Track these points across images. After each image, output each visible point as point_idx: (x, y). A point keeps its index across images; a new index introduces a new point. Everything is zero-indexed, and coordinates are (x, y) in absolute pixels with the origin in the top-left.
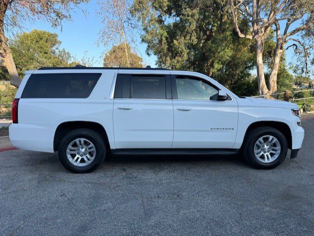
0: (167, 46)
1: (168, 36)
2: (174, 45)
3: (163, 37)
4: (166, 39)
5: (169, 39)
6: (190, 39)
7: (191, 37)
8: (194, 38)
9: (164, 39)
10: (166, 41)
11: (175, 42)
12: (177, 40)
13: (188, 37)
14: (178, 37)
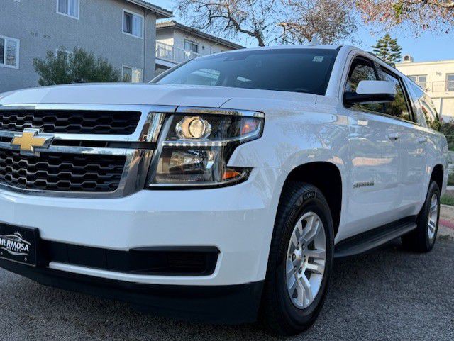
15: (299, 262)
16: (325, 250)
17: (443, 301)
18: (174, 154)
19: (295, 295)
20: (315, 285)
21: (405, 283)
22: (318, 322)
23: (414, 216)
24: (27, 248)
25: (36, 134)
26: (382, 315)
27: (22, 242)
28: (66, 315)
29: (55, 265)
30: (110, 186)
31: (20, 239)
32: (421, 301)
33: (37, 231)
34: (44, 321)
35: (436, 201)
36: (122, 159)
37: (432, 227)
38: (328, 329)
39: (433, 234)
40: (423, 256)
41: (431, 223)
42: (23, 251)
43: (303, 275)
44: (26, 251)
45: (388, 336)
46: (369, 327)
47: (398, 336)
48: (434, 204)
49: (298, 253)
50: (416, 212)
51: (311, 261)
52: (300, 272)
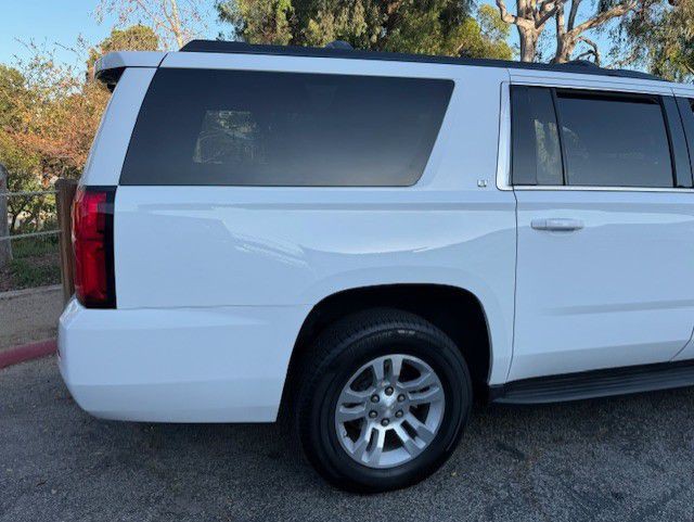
0: (291, 36)
1: (292, 9)
2: (310, 32)
3: (279, 12)
4: (288, 18)
5: (294, 16)
6: (349, 21)
7: (351, 16)
8: (359, 18)
9: (282, 16)
10: (286, 23)
11: (313, 25)
12: (318, 21)
13: (344, 17)
14: (320, 14)
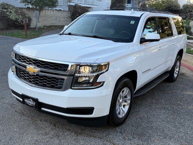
15: (121, 103)
16: (130, 98)
17: (172, 108)
18: (79, 78)
19: (119, 113)
20: (126, 109)
21: (161, 99)
22: (127, 120)
23: (169, 71)
24: (34, 104)
25: (34, 68)
26: (149, 116)
27: (32, 102)
28: (46, 118)
29: (43, 109)
30: (60, 87)
31: (32, 101)
32: (165, 109)
33: (37, 99)
34: (40, 122)
35: (179, 63)
36: (63, 79)
37: (176, 72)
38: (130, 123)
39: (176, 75)
40: (172, 84)
41: (176, 71)
42: (33, 105)
43: (122, 107)
44: (34, 105)
45: (149, 125)
46: (144, 121)
47: (152, 126)
48: (178, 64)
49: (121, 101)
50: (170, 69)
51: (125, 101)
52: (121, 106)
